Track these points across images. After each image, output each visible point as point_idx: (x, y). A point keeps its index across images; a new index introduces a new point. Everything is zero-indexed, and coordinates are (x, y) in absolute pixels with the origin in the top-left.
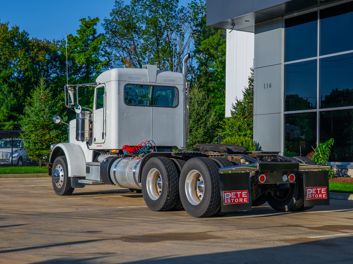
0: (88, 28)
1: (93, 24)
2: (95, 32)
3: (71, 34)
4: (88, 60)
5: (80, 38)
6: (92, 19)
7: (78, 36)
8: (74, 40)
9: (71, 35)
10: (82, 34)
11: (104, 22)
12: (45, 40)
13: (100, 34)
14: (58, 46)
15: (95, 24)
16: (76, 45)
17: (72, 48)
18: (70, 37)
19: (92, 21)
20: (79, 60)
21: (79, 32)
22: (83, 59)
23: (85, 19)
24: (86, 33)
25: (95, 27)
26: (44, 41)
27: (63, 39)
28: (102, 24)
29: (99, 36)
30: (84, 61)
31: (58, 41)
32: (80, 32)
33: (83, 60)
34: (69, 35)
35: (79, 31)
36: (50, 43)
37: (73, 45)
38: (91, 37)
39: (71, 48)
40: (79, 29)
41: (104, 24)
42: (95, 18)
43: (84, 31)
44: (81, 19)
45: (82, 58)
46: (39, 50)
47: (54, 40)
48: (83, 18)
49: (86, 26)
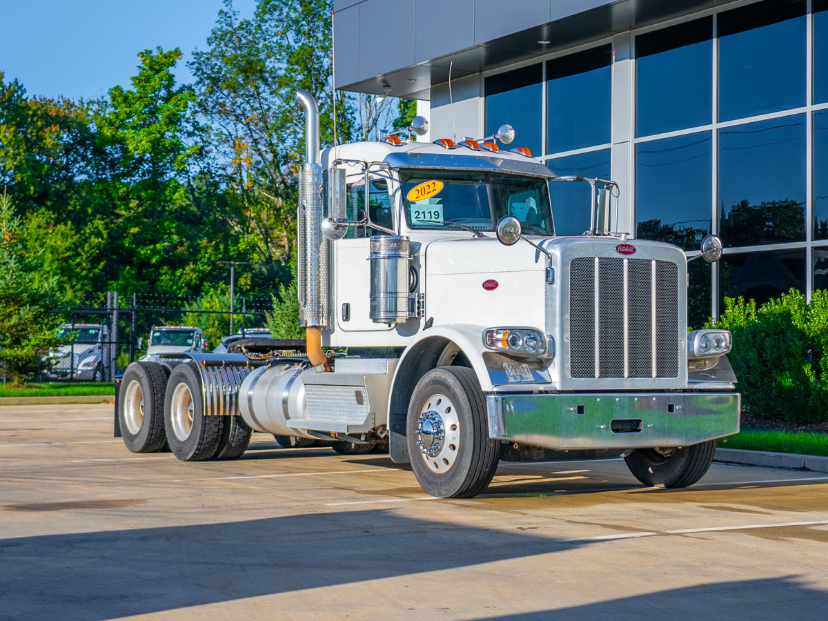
0: (157, 71)
1: (168, 63)
2: (171, 79)
3: (118, 86)
4: (155, 144)
5: (138, 95)
6: (165, 52)
7: (135, 90)
8: (125, 99)
9: (117, 88)
10: (143, 86)
11: (192, 59)
12: (61, 100)
13: (184, 85)
14: (91, 113)
15: (173, 64)
16: (130, 111)
17: (121, 117)
18: (117, 93)
19: (166, 57)
20: (137, 145)
21: (137, 80)
22: (143, 142)
23: (151, 52)
24: (153, 83)
25: (172, 70)
26: (59, 102)
27: (103, 97)
28: (188, 62)
29: (181, 91)
30: (146, 147)
31: (91, 102)
32: (139, 82)
33: (145, 144)
34: (115, 88)
35: (137, 78)
36: (73, 105)
37: (123, 109)
38: (163, 93)
39: (117, 117)
40: (136, 73)
41: (193, 64)
42: (173, 50)
43: (148, 79)
44: (142, 53)
45: (141, 141)
46: (48, 125)
47: (82, 99)
48: (146, 50)
49: (151, 68)
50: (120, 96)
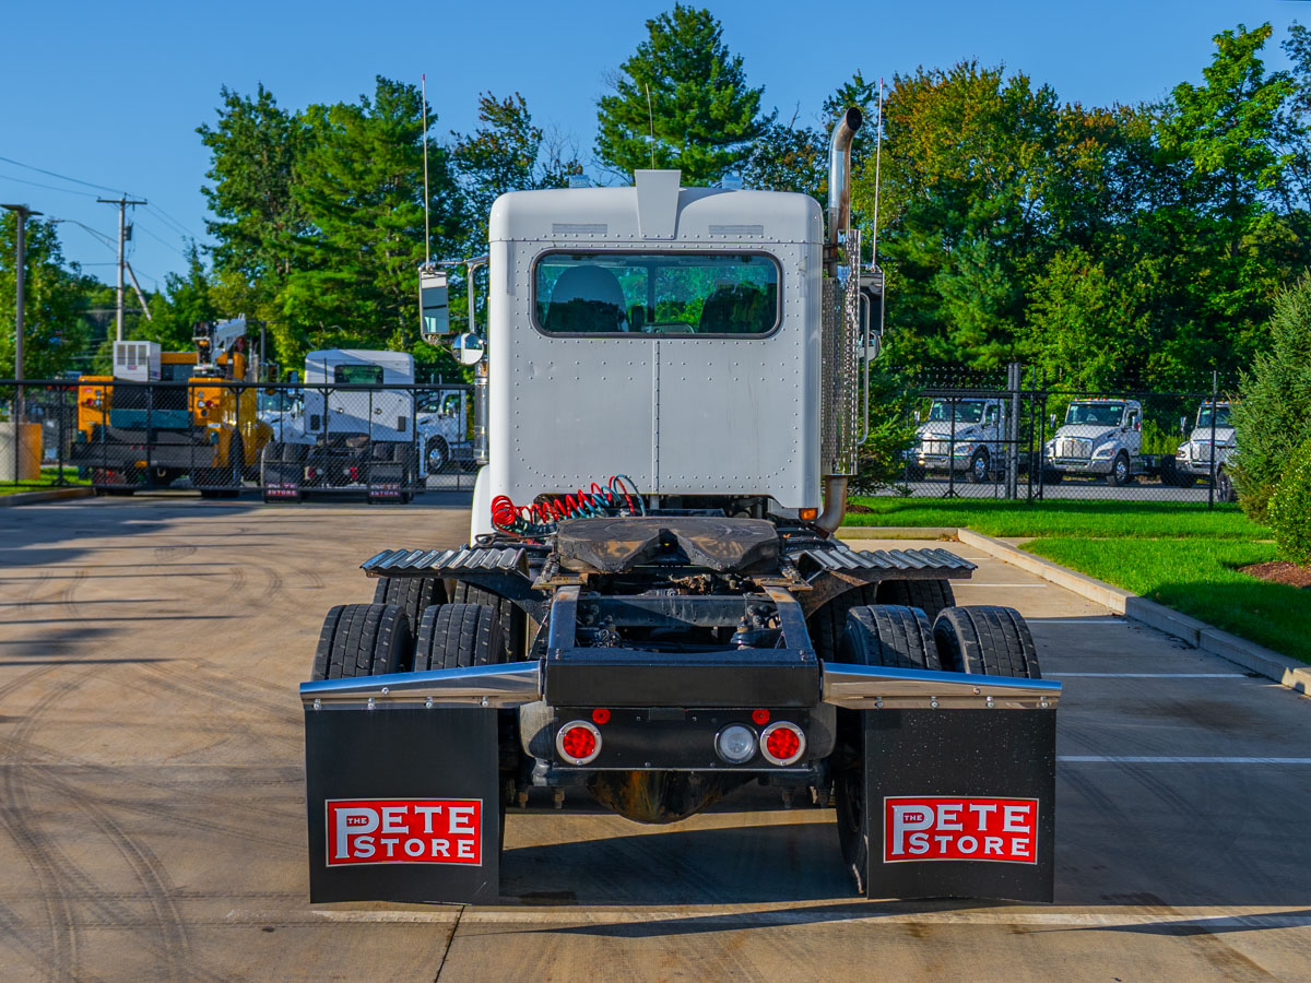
0: (1237, 58)
1: (1252, 46)
2: (1257, 66)
3: (1185, 83)
4: (1231, 158)
5: (1212, 92)
6: (1249, 31)
7: (1207, 87)
8: (1194, 99)
9: (1183, 86)
10: (1217, 80)
11: (1289, 37)
12: (1117, 109)
13: (1276, 73)
14: (1154, 122)
15: (1259, 45)
16: (1201, 115)
17: (1188, 124)
18: (1183, 93)
19: (1249, 37)
20: (1205, 159)
21: (1210, 72)
22: (1215, 155)
23: (1231, 33)
24: (1230, 75)
25: (1258, 54)
26: (1114, 111)
27: (1167, 100)
28: (1283, 42)
29: (1272, 81)
30: (1218, 161)
31: (1152, 107)
32: (1213, 75)
33: (1218, 157)
34: (1180, 86)
35: (1210, 70)
36: (1131, 114)
37: (1192, 112)
38: (1247, 86)
39: (1183, 125)
40: (1210, 62)
41: (1291, 43)
42: (1260, 26)
43: (1225, 69)
44: (1219, 36)
45: (1212, 153)
46: (1082, 138)
47: (1142, 104)
48: (1225, 32)
49: (1229, 53)
50: (1188, 95)
